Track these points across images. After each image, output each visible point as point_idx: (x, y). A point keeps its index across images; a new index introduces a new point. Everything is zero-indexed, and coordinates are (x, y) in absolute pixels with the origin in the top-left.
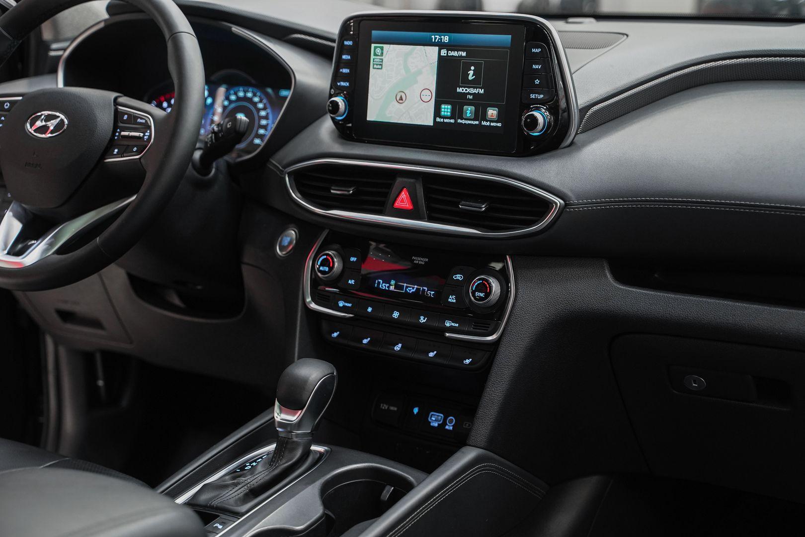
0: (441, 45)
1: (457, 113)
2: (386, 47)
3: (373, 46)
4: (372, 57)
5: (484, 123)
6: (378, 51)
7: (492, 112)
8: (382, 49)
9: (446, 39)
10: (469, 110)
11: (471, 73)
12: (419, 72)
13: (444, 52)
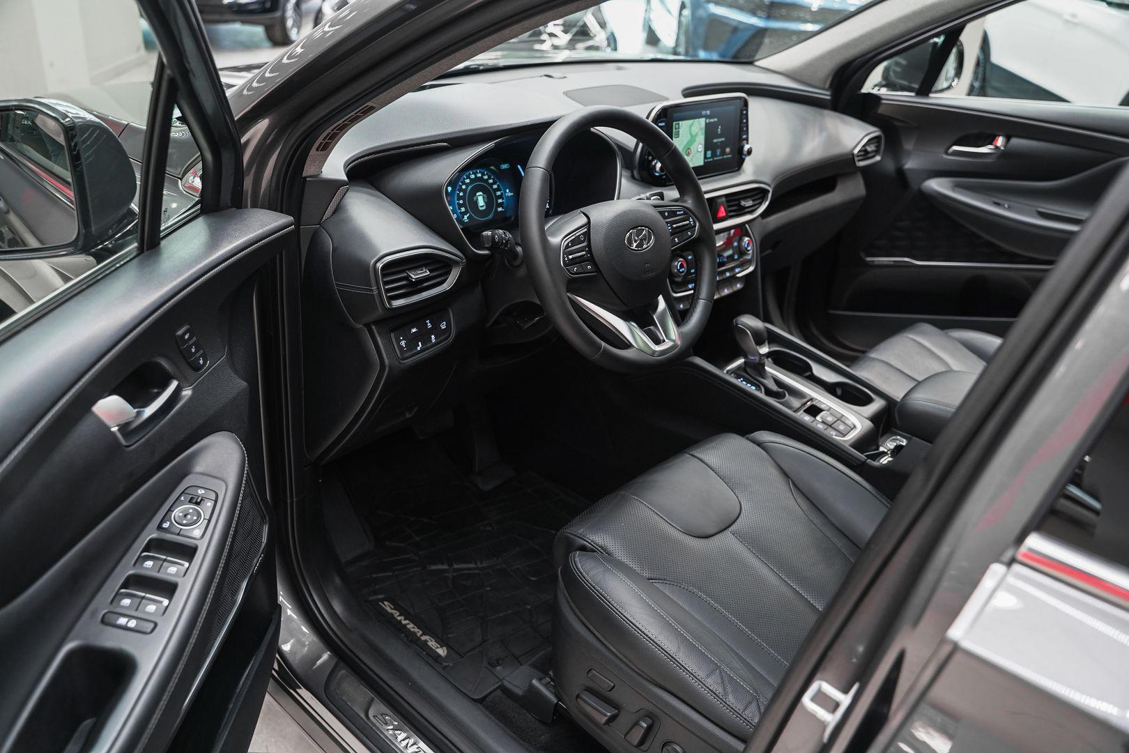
0: (706, 117)
1: (714, 155)
2: (681, 122)
3: (674, 123)
4: (674, 130)
5: (725, 157)
6: (677, 126)
7: (728, 150)
8: (679, 124)
9: (708, 112)
10: (718, 152)
11: (719, 130)
12: (697, 134)
13: (708, 121)
